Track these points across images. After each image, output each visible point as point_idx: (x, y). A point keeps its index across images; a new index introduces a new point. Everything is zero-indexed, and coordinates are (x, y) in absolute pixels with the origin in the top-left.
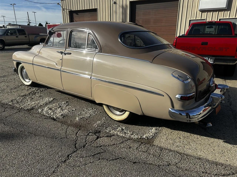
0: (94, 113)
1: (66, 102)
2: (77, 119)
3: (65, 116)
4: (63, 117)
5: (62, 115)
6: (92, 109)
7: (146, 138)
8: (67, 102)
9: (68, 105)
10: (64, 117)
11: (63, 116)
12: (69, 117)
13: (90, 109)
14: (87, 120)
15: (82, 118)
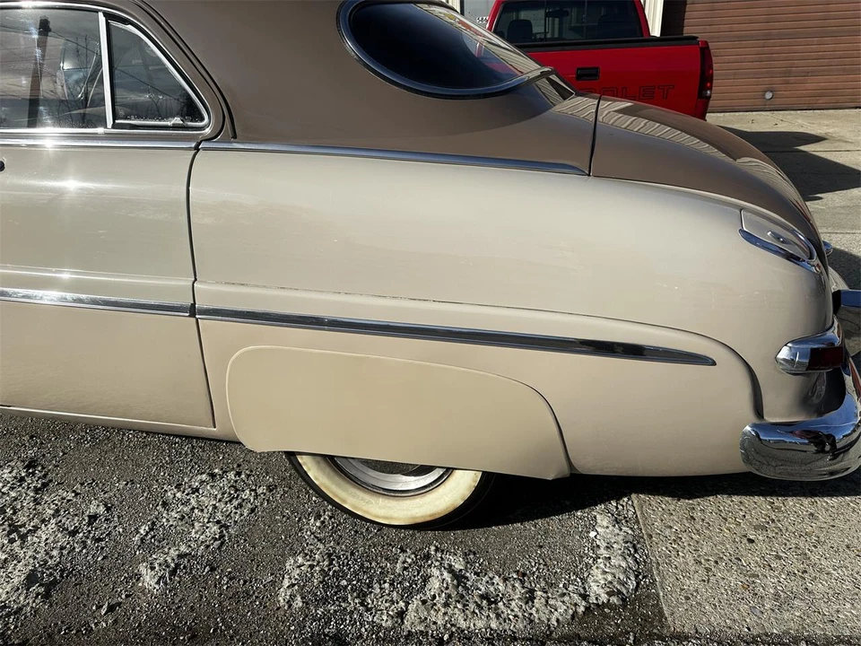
0: (235, 503)
1: (28, 467)
2: (149, 579)
3: (55, 583)
4: (47, 595)
5: (31, 579)
6: (213, 476)
7: (614, 600)
8: (31, 465)
9: (45, 485)
10: (50, 587)
11: (42, 590)
12: (89, 578)
13: (202, 482)
14: (213, 569)
15: (177, 565)
